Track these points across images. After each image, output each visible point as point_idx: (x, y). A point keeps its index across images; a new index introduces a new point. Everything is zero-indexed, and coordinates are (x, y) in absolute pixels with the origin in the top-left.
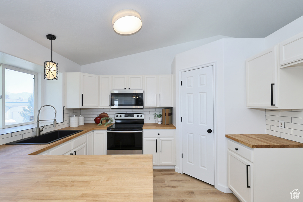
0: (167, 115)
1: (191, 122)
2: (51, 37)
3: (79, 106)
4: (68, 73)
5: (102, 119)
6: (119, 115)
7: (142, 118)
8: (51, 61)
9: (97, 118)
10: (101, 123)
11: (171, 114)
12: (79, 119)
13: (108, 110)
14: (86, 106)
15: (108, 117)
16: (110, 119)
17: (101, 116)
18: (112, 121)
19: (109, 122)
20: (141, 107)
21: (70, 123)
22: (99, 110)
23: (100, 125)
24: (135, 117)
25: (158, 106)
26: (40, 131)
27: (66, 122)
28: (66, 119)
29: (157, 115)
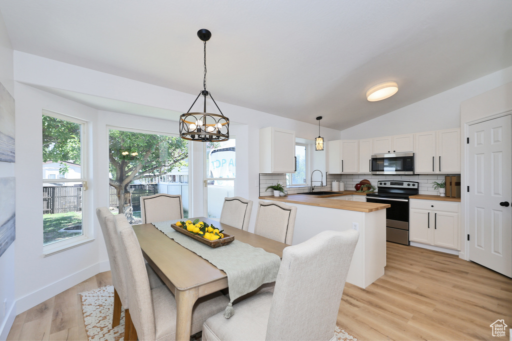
0: (453, 184)
1: (481, 193)
2: (319, 118)
3: (339, 172)
4: (330, 142)
5: (363, 186)
6: (383, 183)
7: (416, 187)
8: (319, 137)
9: (357, 185)
10: (362, 190)
11: (458, 184)
12: (339, 184)
13: (370, 177)
14: (346, 171)
15: (370, 184)
16: (372, 187)
17: (362, 183)
18: (374, 189)
19: (371, 190)
20: (411, 173)
21: (332, 187)
22: (360, 177)
23: (360, 191)
24: (405, 186)
25: (437, 172)
26: (313, 189)
27: (329, 186)
28: (329, 183)
29: (438, 184)
